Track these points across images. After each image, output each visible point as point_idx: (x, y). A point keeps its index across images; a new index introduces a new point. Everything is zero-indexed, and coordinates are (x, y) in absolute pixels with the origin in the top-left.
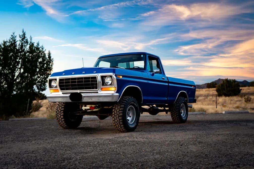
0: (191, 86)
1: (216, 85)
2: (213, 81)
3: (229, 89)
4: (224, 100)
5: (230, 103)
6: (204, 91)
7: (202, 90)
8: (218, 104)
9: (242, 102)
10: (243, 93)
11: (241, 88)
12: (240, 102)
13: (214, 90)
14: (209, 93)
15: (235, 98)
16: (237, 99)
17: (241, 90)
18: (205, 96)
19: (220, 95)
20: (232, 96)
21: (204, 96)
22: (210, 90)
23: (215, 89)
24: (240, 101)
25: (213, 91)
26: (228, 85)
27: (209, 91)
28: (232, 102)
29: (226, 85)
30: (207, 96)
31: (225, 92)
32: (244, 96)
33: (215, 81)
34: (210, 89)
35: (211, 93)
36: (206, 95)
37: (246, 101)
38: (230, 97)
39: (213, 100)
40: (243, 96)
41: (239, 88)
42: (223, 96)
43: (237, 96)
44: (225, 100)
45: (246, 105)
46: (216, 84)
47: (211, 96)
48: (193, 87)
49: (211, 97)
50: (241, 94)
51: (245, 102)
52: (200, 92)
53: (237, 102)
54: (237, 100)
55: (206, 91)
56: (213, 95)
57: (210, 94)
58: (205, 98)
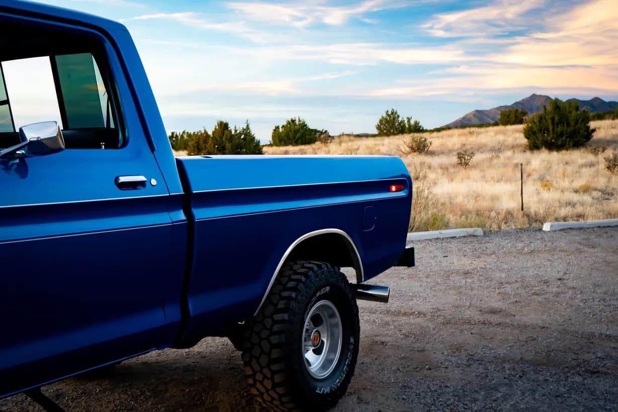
0: (383, 186)
1: (524, 118)
2: (518, 100)
3: (560, 129)
4: (546, 163)
5: (564, 175)
6: (493, 134)
7: (487, 132)
8: (529, 175)
9: (596, 167)
10: (599, 141)
11: (593, 124)
12: (593, 169)
13: (517, 131)
14: (507, 139)
15: (578, 156)
16: (582, 158)
17: (594, 130)
18: (493, 150)
19: (534, 147)
20: (567, 149)
21: (489, 148)
22: (508, 131)
23: (521, 127)
24: (592, 165)
25: (515, 134)
26: (556, 118)
27: (504, 133)
28: (569, 169)
29: (553, 119)
30: (497, 150)
31: (549, 138)
32: (601, 149)
33: (523, 100)
34: (509, 127)
35: (510, 140)
36: (497, 148)
37: (609, 168)
38: (564, 152)
39: (515, 161)
40: (599, 151)
41: (588, 128)
42: (544, 149)
43: (583, 150)
44: (548, 162)
45: (610, 179)
46: (524, 114)
47: (509, 150)
48: (394, 188)
49: (509, 153)
50: (594, 142)
51: (606, 169)
52: (480, 136)
53: (584, 170)
54: (583, 161)
55: (497, 133)
56: (513, 147)
57: (507, 143)
58: (493, 157)
